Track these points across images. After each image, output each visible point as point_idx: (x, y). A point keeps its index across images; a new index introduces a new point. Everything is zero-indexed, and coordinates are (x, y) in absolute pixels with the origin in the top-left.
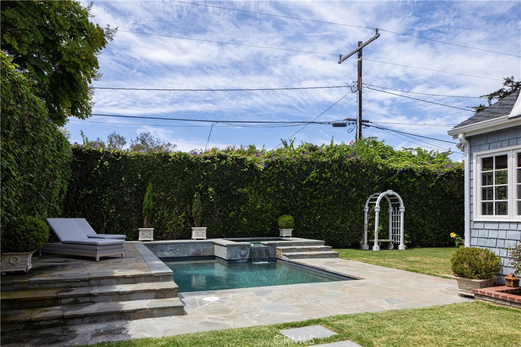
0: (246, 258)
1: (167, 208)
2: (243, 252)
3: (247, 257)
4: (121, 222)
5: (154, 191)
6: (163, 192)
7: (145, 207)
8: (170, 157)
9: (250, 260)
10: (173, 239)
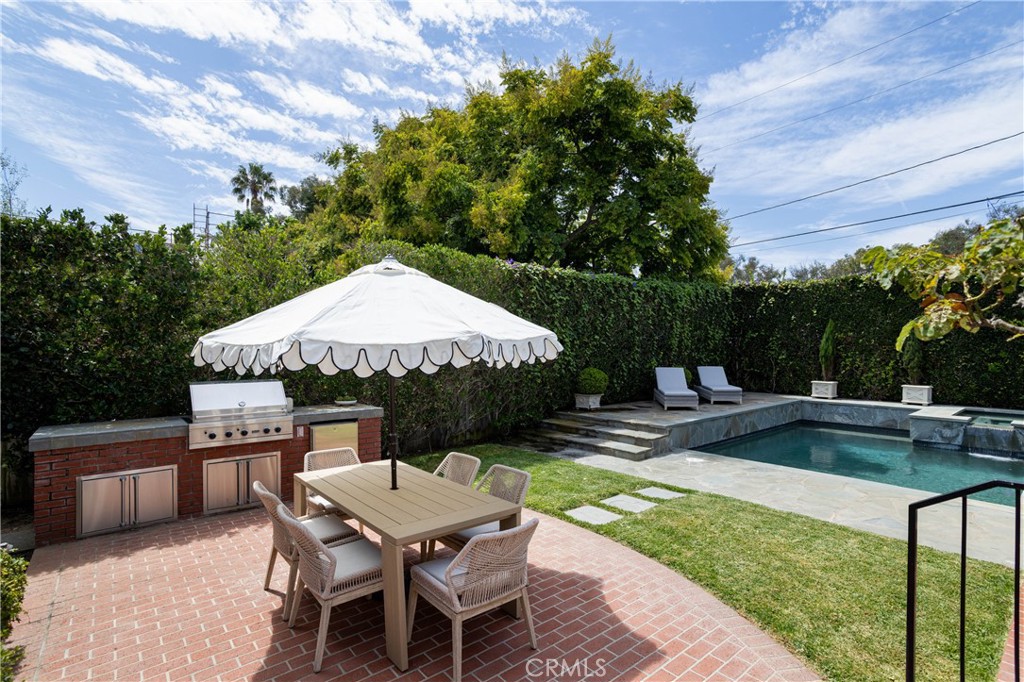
0: (956, 443)
1: (861, 353)
2: (947, 433)
3: (959, 440)
4: (794, 371)
5: (836, 329)
6: (851, 331)
7: (822, 353)
8: (861, 281)
9: (964, 448)
10: (877, 400)
